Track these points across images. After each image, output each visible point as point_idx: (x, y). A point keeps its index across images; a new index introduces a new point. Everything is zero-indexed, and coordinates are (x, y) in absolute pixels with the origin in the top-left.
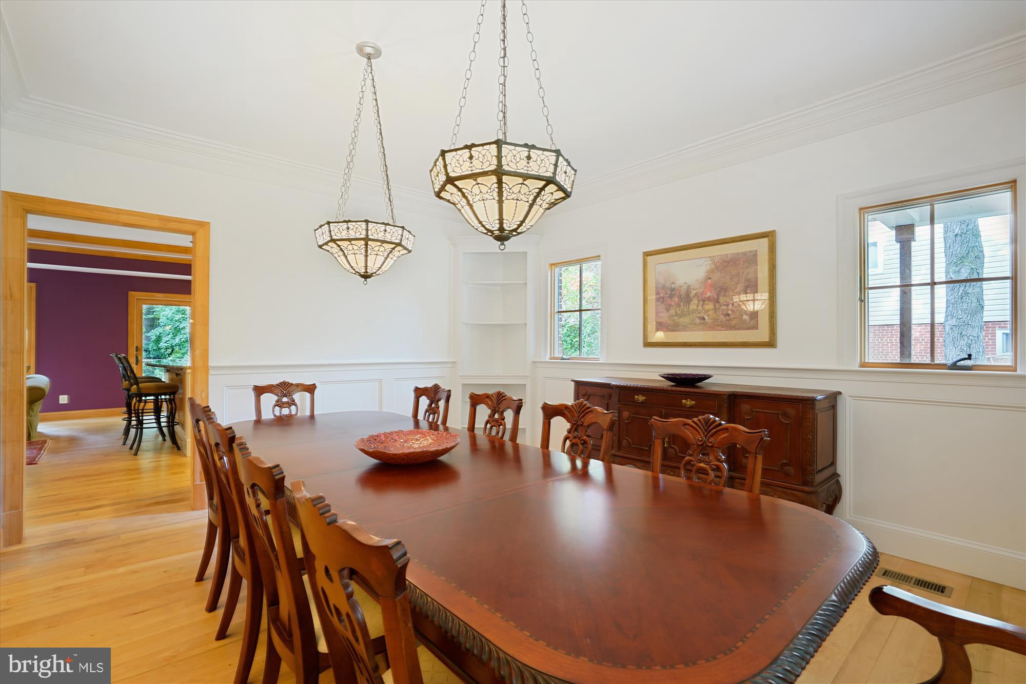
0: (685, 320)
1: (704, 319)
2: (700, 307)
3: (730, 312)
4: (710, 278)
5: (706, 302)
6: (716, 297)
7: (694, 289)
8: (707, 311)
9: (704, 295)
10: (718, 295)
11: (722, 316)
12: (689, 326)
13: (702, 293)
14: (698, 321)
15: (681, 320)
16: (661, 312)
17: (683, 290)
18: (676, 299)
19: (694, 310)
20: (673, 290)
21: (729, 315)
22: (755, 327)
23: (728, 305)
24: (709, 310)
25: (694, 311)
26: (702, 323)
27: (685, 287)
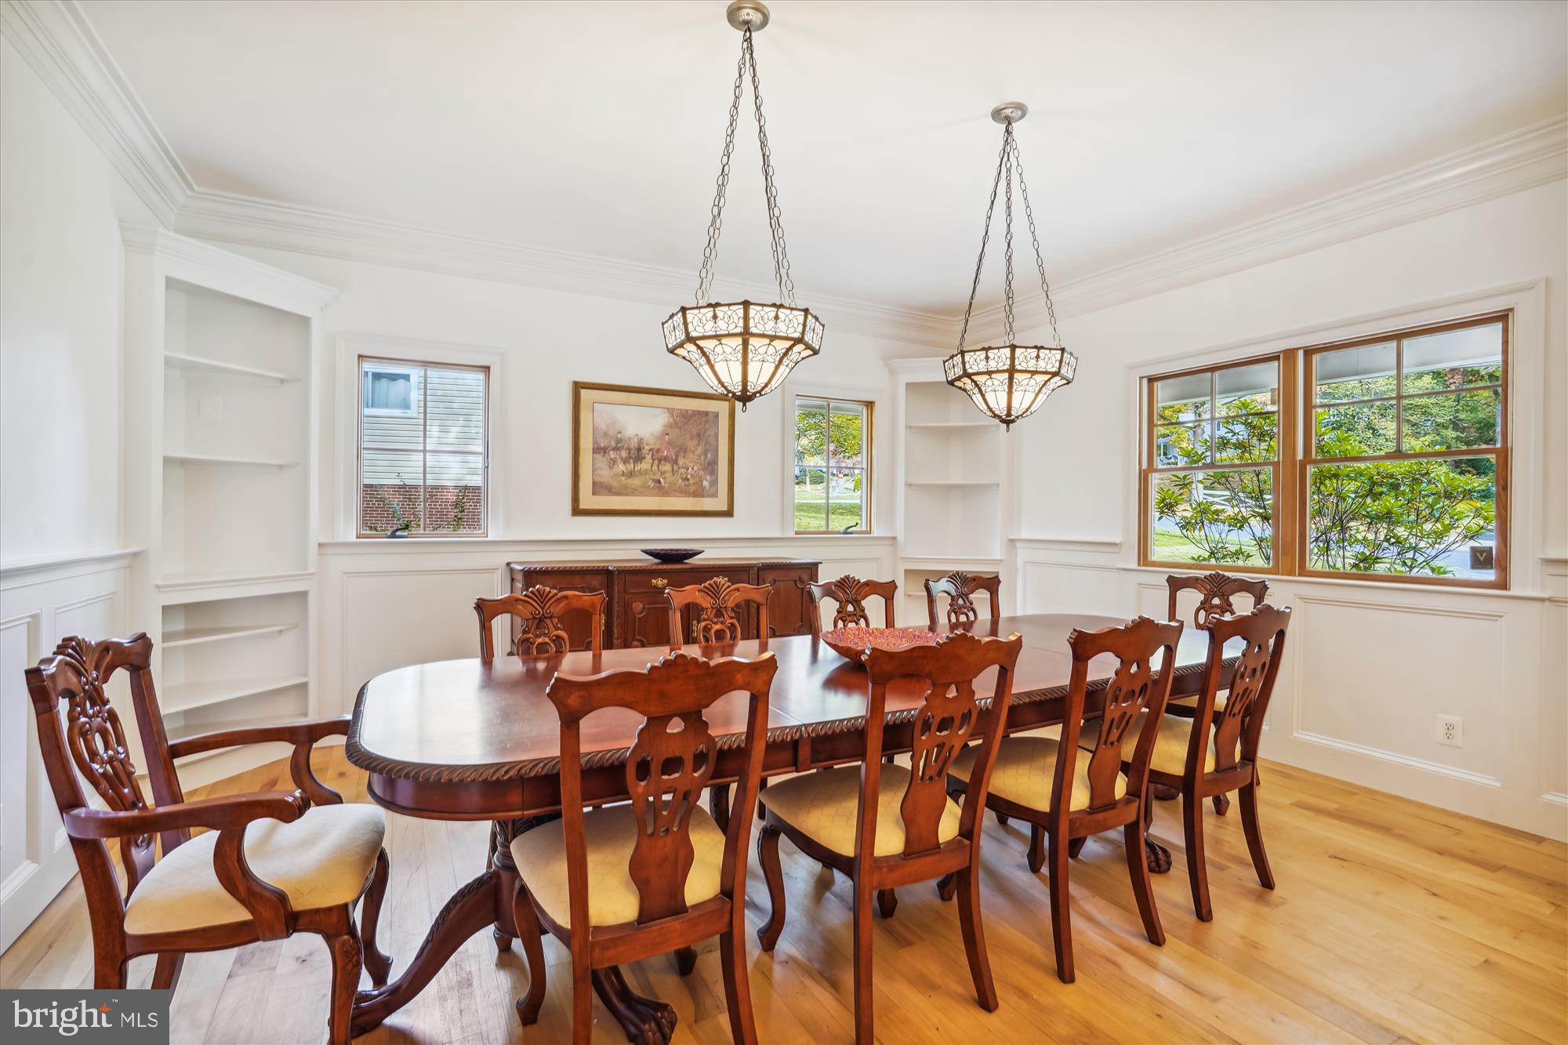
0: (635, 482)
1: (660, 482)
2: (655, 467)
3: (689, 476)
4: (667, 434)
5: (662, 462)
6: (674, 457)
7: (648, 445)
8: (662, 473)
9: (660, 454)
10: (677, 456)
11: (680, 480)
12: (641, 490)
13: (658, 451)
14: (652, 484)
15: (630, 481)
16: (601, 469)
17: (634, 443)
18: (624, 454)
19: (646, 470)
20: (618, 441)
21: (688, 480)
22: (715, 495)
23: (688, 469)
24: (665, 472)
25: (646, 472)
26: (657, 487)
27: (636, 440)
